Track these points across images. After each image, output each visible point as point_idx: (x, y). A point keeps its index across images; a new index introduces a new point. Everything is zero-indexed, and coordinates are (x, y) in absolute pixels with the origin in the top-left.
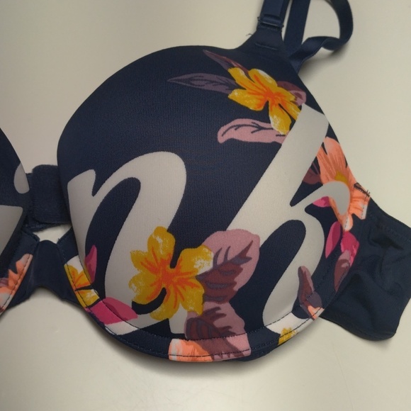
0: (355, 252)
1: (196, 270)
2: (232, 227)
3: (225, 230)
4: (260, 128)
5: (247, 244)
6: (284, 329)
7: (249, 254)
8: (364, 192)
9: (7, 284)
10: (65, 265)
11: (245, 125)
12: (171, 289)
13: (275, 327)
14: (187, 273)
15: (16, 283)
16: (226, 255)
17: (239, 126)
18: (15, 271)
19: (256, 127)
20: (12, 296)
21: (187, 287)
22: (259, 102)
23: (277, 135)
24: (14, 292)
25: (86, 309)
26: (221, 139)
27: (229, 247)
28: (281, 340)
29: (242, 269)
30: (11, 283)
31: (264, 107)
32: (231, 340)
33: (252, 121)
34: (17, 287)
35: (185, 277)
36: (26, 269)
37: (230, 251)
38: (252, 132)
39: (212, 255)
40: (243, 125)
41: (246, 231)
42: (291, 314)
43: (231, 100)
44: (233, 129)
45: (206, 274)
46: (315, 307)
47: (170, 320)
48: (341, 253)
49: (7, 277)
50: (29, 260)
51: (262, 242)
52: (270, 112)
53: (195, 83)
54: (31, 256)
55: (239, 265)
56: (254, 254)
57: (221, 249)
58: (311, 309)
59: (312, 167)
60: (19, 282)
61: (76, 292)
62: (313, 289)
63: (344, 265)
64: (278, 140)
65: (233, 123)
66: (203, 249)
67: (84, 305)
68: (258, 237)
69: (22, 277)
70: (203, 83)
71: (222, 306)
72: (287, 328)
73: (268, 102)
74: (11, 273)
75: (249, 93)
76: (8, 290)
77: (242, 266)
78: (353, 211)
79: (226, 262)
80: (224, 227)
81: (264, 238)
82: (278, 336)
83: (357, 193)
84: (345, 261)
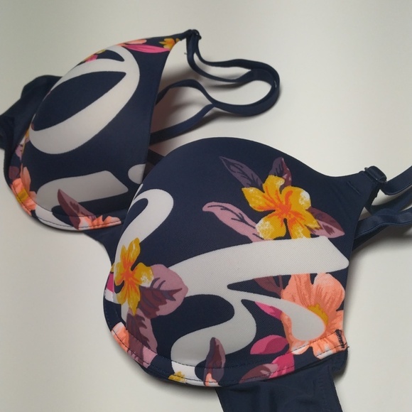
0: (284, 372)
1: (141, 282)
2: (173, 268)
3: (168, 267)
4: (242, 220)
5: (177, 288)
6: (180, 373)
7: (175, 296)
8: (341, 341)
9: (93, 220)
11: (232, 211)
12: (126, 284)
13: (176, 367)
14: (136, 280)
16: (160, 285)
17: (226, 209)
18: (104, 220)
19: (240, 218)
20: (89, 228)
21: (133, 289)
22: (264, 205)
23: (254, 234)
24: (92, 228)
26: (206, 208)
27: (164, 281)
28: (172, 377)
29: (166, 303)
30: (95, 222)
31: (265, 212)
32: (145, 349)
33: (241, 212)
34: (96, 227)
35: (135, 281)
37: (164, 285)
38: (232, 219)
39: (153, 278)
40: (229, 210)
41: (180, 279)
42: (194, 368)
43: (242, 192)
44: (220, 208)
45: (144, 288)
46: (213, 378)
47: (122, 306)
48: (270, 362)
51: (188, 295)
52: (265, 217)
53: (232, 167)
55: (166, 298)
56: (179, 298)
57: (159, 279)
58: (209, 377)
59: (276, 278)
60: (100, 226)
62: (223, 366)
63: (264, 372)
64: (251, 237)
65: (224, 205)
66: (150, 270)
68: (187, 289)
70: (236, 170)
71: (146, 318)
72: (182, 374)
73: (274, 211)
74: (101, 217)
75: (264, 197)
77: (167, 301)
78: (314, 346)
79: (158, 289)
80: (168, 265)
81: (191, 293)
82: (173, 372)
83: (334, 338)
84: (268, 370)
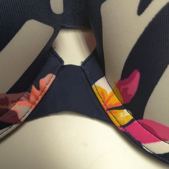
10: (93, 86)
15: (37, 99)
25: (121, 129)
36: (48, 87)
49: (30, 92)
50: (52, 80)
54: (54, 76)
61: (108, 112)
67: (118, 124)
69: (43, 94)
76: (29, 104)
